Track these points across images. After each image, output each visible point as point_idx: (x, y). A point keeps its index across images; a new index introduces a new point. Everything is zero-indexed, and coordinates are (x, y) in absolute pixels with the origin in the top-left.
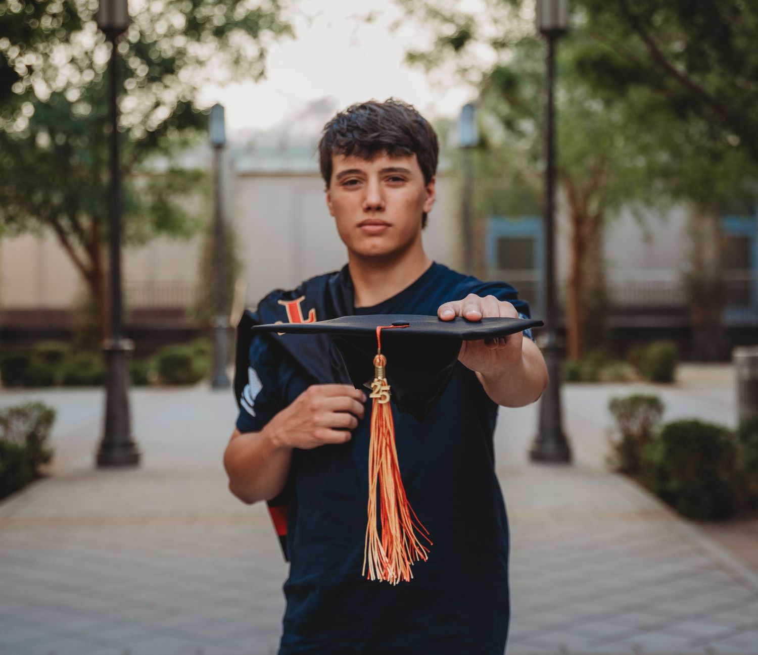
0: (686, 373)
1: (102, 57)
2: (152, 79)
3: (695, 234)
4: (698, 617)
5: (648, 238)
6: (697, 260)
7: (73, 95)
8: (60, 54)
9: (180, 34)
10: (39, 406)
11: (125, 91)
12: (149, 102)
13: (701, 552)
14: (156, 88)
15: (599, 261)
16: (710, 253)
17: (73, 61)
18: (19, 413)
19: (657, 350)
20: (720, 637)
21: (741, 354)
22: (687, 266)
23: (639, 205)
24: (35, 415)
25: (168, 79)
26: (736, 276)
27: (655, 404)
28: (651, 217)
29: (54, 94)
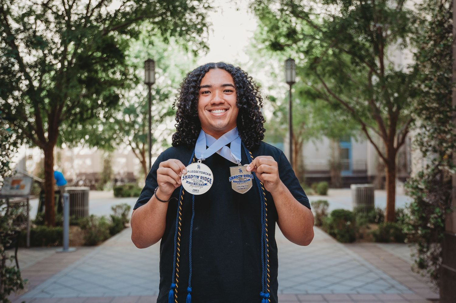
0: (331, 192)
1: (145, 94)
2: (161, 100)
3: (332, 148)
4: (351, 279)
5: (317, 150)
6: (333, 156)
7: (136, 105)
8: (132, 93)
9: (170, 86)
10: (126, 204)
11: (153, 104)
12: (160, 108)
13: (347, 254)
14: (162, 103)
15: (302, 156)
16: (337, 153)
17: (136, 95)
18: (119, 207)
19: (322, 184)
20: (360, 287)
21: (354, 187)
22: (329, 158)
23: (314, 139)
24: (124, 207)
25: (166, 100)
26: (345, 161)
27: (326, 203)
28: (318, 143)
29: (130, 106)
